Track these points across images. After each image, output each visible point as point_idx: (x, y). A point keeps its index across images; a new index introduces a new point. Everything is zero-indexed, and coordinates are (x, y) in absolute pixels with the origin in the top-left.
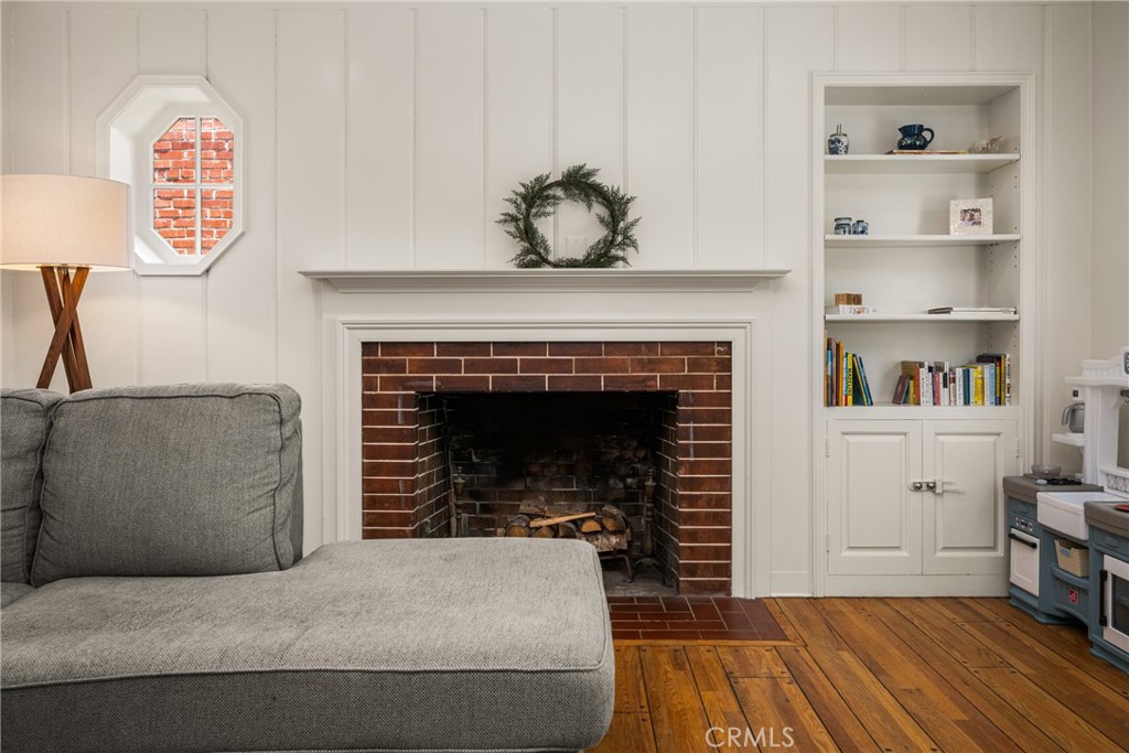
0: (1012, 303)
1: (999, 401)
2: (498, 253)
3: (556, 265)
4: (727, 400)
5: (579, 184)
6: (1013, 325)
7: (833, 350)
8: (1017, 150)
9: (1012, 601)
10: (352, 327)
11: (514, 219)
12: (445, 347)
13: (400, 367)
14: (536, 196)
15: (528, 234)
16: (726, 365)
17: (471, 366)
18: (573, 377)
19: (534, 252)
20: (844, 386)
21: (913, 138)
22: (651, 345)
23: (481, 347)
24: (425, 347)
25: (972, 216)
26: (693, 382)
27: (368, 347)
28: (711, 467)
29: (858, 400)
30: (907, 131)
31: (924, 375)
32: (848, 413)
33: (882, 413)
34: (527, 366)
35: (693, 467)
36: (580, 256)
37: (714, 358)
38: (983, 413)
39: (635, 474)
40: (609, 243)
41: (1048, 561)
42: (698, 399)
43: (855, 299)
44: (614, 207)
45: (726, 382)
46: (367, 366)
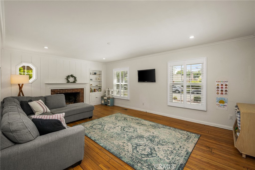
0: (101, 85)
1: (101, 91)
2: (65, 81)
3: (71, 83)
4: (84, 92)
5: (72, 76)
6: (101, 86)
7: (91, 88)
8: (102, 75)
9: (102, 104)
10: (50, 88)
11: (66, 79)
12: (59, 90)
13: (55, 92)
14: (68, 77)
15: (68, 80)
16: (83, 90)
17: (62, 91)
18: (71, 91)
19: (68, 82)
20: (91, 91)
21: (95, 74)
22: (78, 89)
23: (63, 89)
24: (58, 90)
25: (99, 79)
26: (81, 91)
27: (51, 90)
28: (82, 98)
29: (92, 92)
30: (95, 73)
31: (96, 90)
32: (92, 93)
33: (93, 93)
34: (67, 91)
35: (81, 98)
36: (72, 82)
37: (83, 89)
38: (100, 92)
39: (73, 99)
40: (75, 81)
41: (104, 101)
42: (81, 93)
43: (92, 85)
44: (75, 78)
45: (83, 91)
46: (51, 92)
